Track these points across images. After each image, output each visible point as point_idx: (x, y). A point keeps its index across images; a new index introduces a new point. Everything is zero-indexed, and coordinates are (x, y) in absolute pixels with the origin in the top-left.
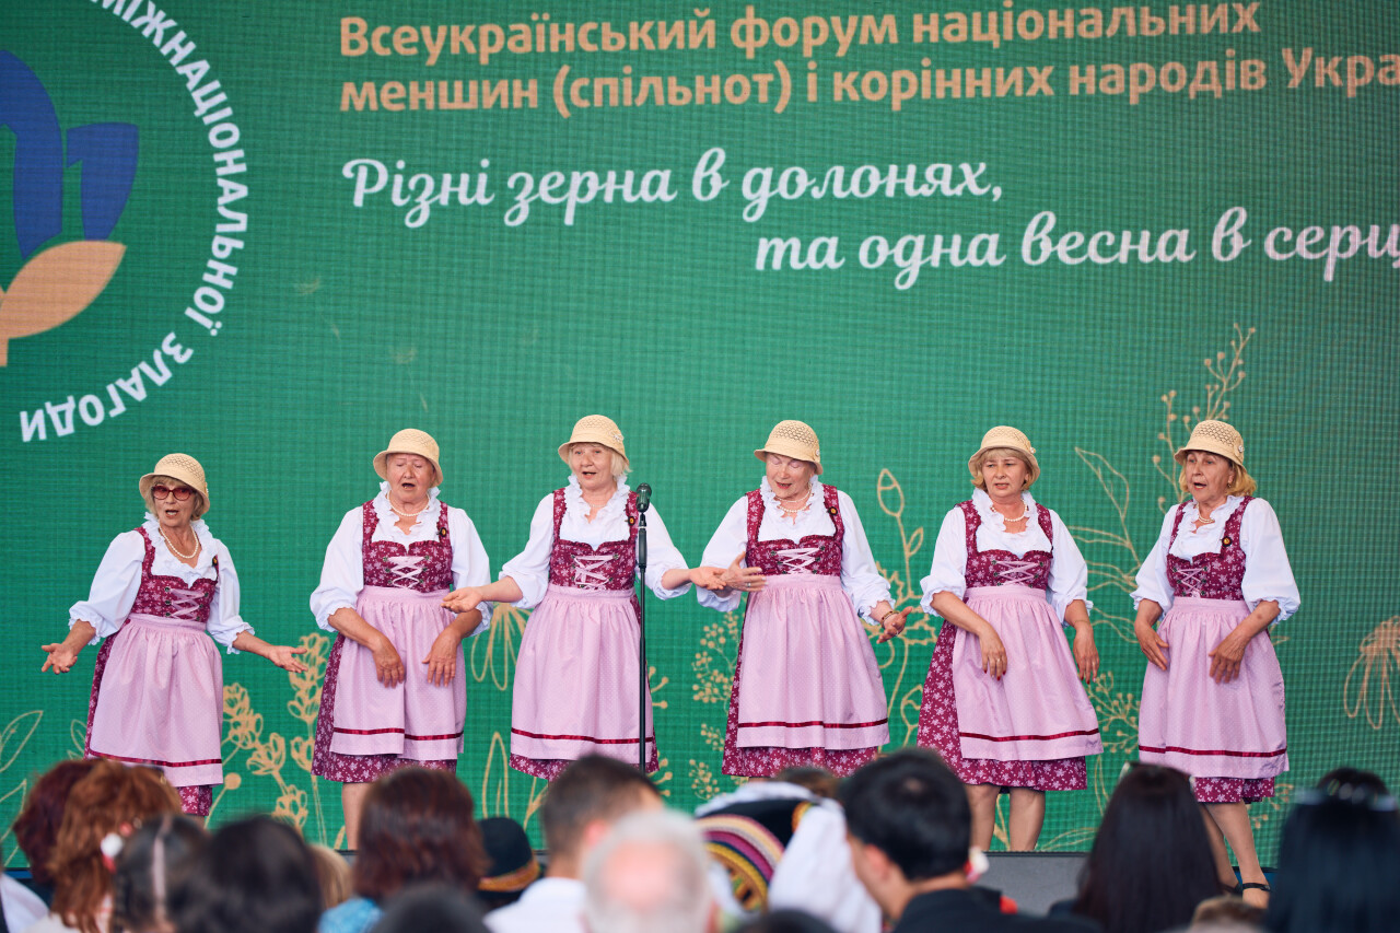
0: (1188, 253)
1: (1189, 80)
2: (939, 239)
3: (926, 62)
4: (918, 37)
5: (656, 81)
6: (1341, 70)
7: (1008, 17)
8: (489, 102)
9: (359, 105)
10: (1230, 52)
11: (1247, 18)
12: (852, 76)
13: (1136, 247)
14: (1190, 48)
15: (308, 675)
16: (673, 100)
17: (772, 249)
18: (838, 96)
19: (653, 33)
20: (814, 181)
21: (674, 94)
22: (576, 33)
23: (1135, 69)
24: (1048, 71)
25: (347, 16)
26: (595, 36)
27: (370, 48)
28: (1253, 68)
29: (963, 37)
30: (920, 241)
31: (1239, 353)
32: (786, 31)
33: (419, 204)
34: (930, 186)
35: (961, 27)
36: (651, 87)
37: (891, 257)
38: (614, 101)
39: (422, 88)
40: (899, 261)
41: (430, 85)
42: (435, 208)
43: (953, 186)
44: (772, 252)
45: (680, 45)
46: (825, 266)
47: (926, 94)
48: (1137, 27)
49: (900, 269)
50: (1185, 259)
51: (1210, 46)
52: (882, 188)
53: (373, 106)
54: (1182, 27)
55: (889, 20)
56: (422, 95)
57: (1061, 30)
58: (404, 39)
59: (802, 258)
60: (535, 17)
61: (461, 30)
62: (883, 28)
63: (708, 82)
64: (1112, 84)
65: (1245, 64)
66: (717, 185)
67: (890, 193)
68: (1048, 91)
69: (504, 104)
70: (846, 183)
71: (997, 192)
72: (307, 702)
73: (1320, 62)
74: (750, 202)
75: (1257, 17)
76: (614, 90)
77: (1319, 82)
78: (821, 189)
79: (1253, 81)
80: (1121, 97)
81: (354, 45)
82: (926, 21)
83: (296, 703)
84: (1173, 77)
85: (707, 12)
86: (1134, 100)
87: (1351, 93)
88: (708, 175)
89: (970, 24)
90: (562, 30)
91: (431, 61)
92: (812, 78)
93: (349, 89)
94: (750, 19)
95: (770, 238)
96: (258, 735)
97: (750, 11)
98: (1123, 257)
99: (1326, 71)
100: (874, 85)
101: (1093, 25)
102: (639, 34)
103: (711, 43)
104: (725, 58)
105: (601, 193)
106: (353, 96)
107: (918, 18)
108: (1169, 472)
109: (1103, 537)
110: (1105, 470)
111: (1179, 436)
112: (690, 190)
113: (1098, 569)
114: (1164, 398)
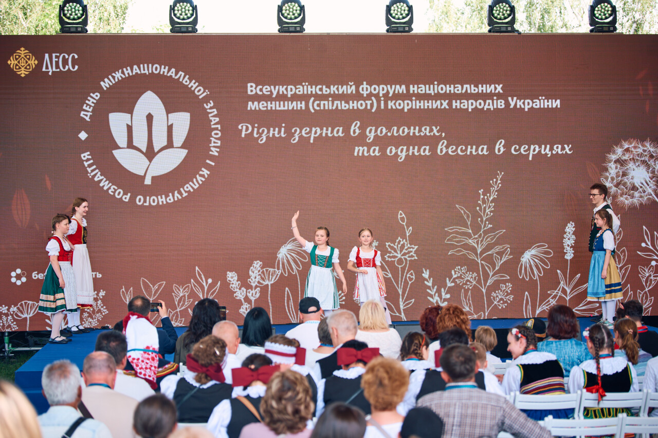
0: (487, 152)
1: (485, 105)
2: (411, 147)
3: (414, 98)
4: (411, 92)
5: (339, 102)
6: (524, 103)
7: (436, 86)
8: (290, 108)
9: (253, 109)
10: (495, 98)
11: (499, 88)
12: (394, 102)
13: (471, 150)
14: (485, 97)
15: (255, 272)
16: (343, 108)
18: (390, 107)
19: (338, 89)
21: (343, 106)
22: (316, 88)
23: (470, 101)
24: (447, 101)
25: (249, 82)
26: (321, 90)
27: (256, 92)
28: (501, 102)
29: (424, 92)
30: (405, 148)
31: (499, 179)
32: (375, 89)
33: (263, 136)
35: (423, 89)
36: (337, 104)
38: (326, 108)
39: (271, 104)
41: (273, 103)
45: (345, 92)
46: (375, 155)
47: (414, 107)
48: (471, 90)
50: (486, 153)
51: (490, 96)
53: (257, 109)
54: (482, 90)
55: (403, 87)
56: (271, 106)
57: (450, 91)
58: (266, 90)
60: (304, 84)
61: (283, 87)
62: (402, 89)
63: (353, 103)
64: (464, 106)
65: (499, 101)
66: (358, 131)
68: (447, 107)
69: (295, 108)
73: (518, 101)
75: (502, 88)
76: (327, 105)
77: (518, 107)
78: (390, 133)
79: (501, 106)
80: (466, 109)
81: (252, 91)
82: (414, 87)
83: (250, 280)
84: (480, 104)
85: (353, 83)
86: (470, 110)
87: (526, 110)
88: (355, 129)
89: (425, 88)
90: (312, 88)
91: (274, 96)
92: (382, 103)
93: (250, 103)
94: (365, 85)
96: (238, 287)
97: (365, 83)
98: (468, 153)
99: (520, 104)
100: (400, 105)
101: (459, 89)
102: (333, 89)
103: (354, 92)
104: (358, 96)
105: (321, 134)
106: (252, 106)
107: (411, 86)
108: (481, 211)
109: (464, 229)
110: (464, 211)
111: (484, 202)
112: (350, 133)
113: (462, 238)
114: (480, 191)
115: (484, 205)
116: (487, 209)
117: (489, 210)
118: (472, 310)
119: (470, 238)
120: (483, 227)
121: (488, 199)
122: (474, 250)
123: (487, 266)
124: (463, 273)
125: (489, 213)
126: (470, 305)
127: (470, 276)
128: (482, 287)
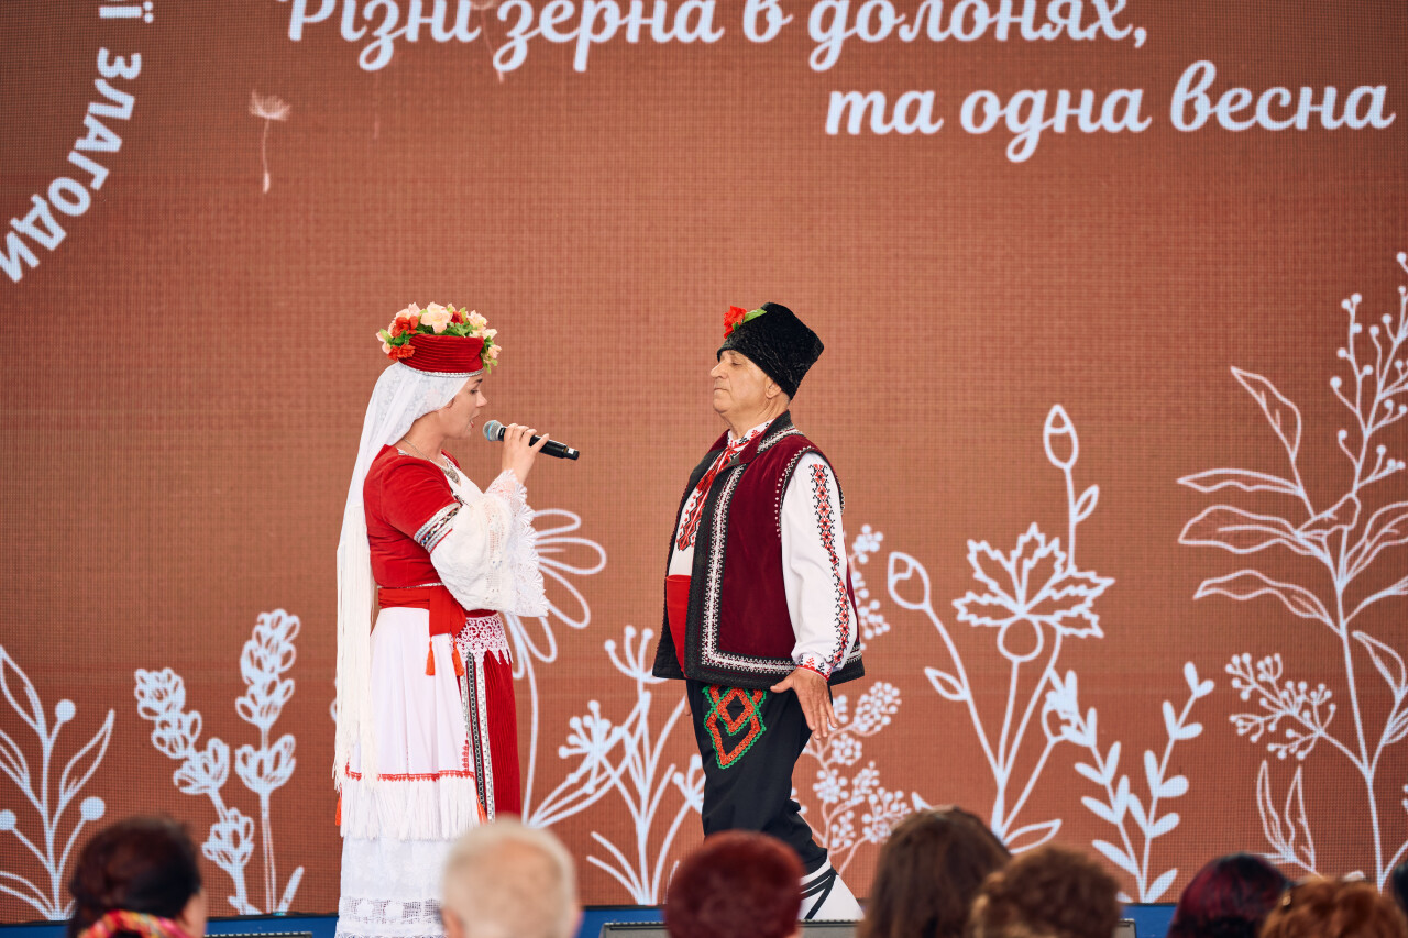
0: (1385, 116)
2: (1064, 96)
13: (1316, 108)
15: (267, 666)
17: (848, 108)
20: (903, 17)
30: (1040, 98)
33: (377, 38)
34: (1054, 26)
37: (1002, 120)
40: (1013, 124)
42: (400, 43)
43: (1083, 26)
44: (848, 110)
46: (918, 131)
49: (1014, 135)
50: (1379, 124)
52: (992, 28)
59: (888, 118)
66: (776, 20)
67: (1002, 34)
70: (945, 24)
71: (1141, 36)
72: (263, 700)
74: (818, 44)
78: (911, 30)
83: (246, 701)
88: (764, 8)
95: (845, 91)
96: (192, 740)
98: (1303, 123)
105: (623, 29)
108: (1351, 396)
109: (1273, 483)
110: (1269, 395)
111: (1365, 352)
112: (741, 27)
113: (1257, 521)
114: (1346, 304)
115: (1368, 370)
116: (1380, 384)
117: (1390, 391)
118: (1312, 856)
119: (1296, 526)
120: (1358, 468)
121: (1385, 340)
122: (1318, 579)
123: (1378, 651)
124: (1267, 685)
125: (1389, 405)
126: (1301, 839)
127: (1301, 699)
128: (1358, 753)
